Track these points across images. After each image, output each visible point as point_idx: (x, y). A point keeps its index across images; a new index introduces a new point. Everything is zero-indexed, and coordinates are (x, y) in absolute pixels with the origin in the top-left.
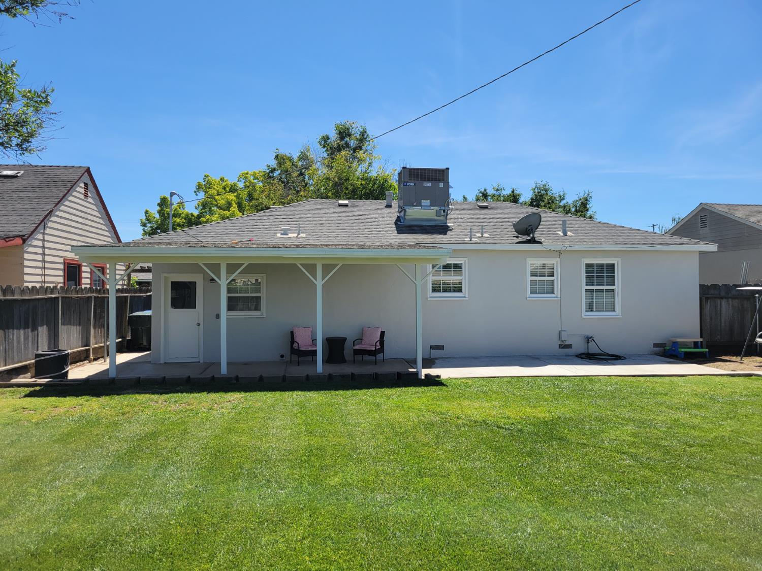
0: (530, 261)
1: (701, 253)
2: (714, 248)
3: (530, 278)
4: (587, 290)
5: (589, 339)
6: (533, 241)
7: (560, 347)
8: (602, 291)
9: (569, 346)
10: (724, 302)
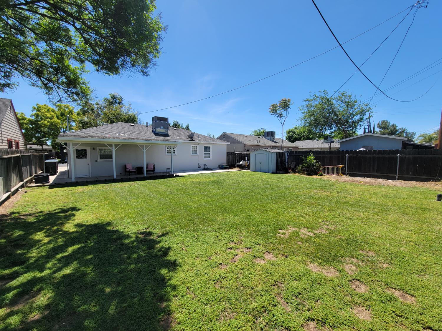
0: (192, 145)
1: (227, 145)
2: (229, 143)
3: (192, 150)
4: (205, 153)
5: (205, 165)
6: (192, 140)
7: (199, 167)
8: (207, 153)
9: (200, 167)
10: (231, 156)
